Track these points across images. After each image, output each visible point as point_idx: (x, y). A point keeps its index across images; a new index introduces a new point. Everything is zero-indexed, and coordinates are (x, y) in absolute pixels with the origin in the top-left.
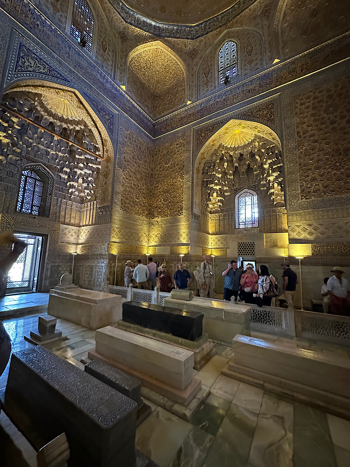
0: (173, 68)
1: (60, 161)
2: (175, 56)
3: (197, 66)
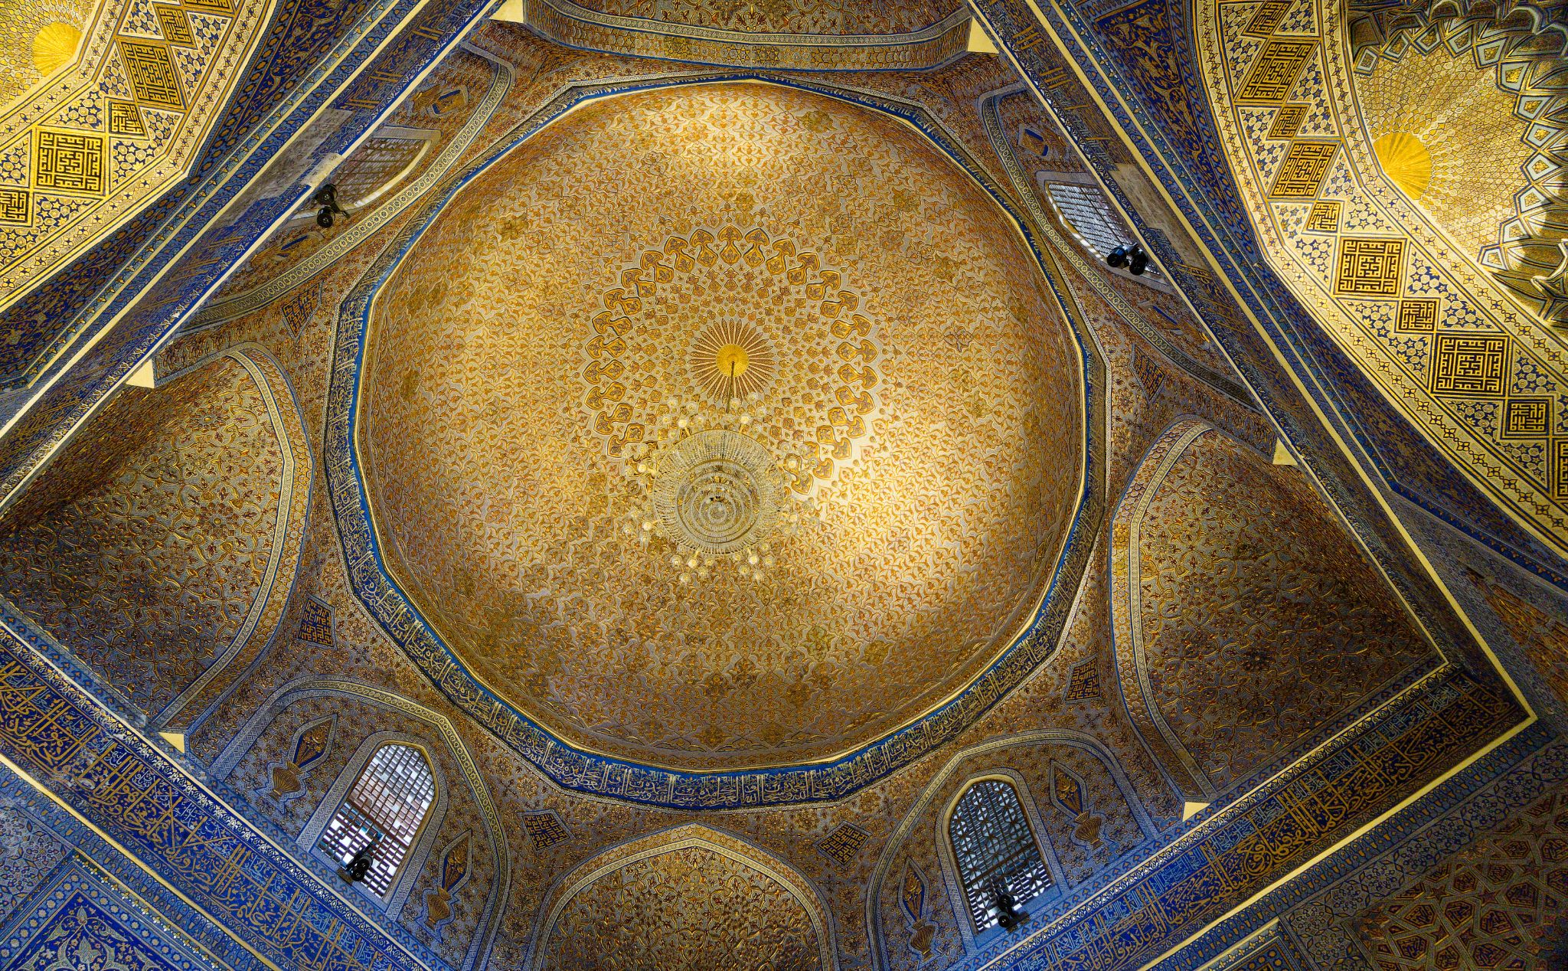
0: (765, 905)
2: (767, 863)
3: (864, 881)
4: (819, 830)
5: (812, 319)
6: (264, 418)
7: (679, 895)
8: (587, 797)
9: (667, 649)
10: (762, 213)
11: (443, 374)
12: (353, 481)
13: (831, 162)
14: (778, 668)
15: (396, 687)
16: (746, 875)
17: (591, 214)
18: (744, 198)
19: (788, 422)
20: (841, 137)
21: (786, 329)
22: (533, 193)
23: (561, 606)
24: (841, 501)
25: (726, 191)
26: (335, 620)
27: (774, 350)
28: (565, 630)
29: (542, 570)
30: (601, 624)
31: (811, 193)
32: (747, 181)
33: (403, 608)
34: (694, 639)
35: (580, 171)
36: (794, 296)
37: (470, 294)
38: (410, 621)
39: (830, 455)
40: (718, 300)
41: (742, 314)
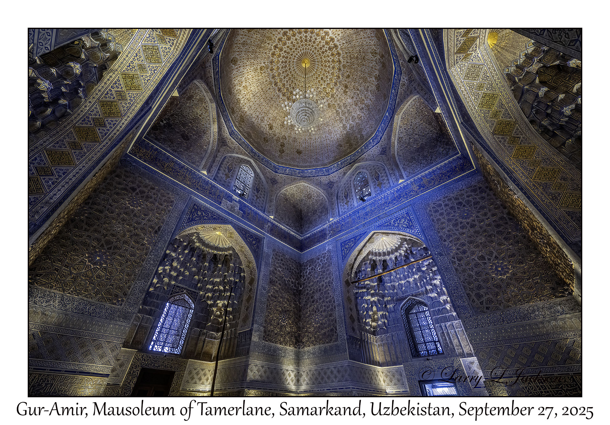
0: (418, 104)
1: (421, 283)
2: (408, 101)
4: (406, 82)
5: (292, 43)
6: (293, 188)
7: (412, 122)
8: (382, 138)
9: (367, 98)
10: (264, 63)
11: (300, 143)
12: (310, 171)
13: (245, 52)
14: (378, 67)
15: (346, 173)
16: (411, 106)
17: (268, 108)
18: (261, 69)
19: (321, 48)
20: (238, 53)
21: (296, 49)
22: (263, 124)
23: (352, 123)
24: (340, 35)
25: (260, 74)
26: (332, 180)
27: (302, 51)
28: (357, 123)
29: (344, 125)
30: (358, 113)
31: (256, 52)
32: (256, 70)
33: (336, 165)
34: (367, 90)
35: (258, 114)
36: (286, 49)
37: (284, 136)
38: (338, 164)
39: (329, 37)
40: (290, 69)
41: (293, 62)
